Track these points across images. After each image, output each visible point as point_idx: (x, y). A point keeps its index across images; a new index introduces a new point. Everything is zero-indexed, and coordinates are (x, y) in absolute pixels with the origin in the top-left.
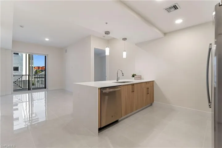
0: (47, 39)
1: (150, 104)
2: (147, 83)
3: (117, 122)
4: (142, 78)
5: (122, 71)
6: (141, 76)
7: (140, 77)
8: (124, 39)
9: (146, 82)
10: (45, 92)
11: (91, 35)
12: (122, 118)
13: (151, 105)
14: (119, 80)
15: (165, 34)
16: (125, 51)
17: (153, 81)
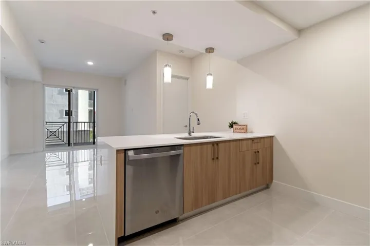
0: (90, 63)
1: (264, 186)
2: (255, 141)
3: (173, 222)
4: (248, 131)
5: (196, 115)
6: (247, 126)
7: (245, 129)
8: (208, 50)
9: (252, 139)
10: (94, 150)
11: (156, 50)
12: (185, 215)
13: (267, 187)
14: (192, 134)
15: (300, 31)
16: (211, 74)
17: (272, 137)
